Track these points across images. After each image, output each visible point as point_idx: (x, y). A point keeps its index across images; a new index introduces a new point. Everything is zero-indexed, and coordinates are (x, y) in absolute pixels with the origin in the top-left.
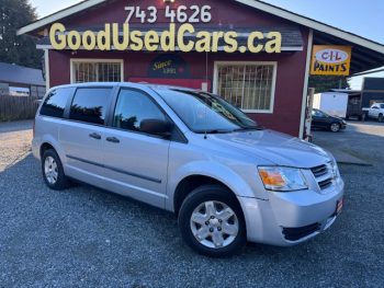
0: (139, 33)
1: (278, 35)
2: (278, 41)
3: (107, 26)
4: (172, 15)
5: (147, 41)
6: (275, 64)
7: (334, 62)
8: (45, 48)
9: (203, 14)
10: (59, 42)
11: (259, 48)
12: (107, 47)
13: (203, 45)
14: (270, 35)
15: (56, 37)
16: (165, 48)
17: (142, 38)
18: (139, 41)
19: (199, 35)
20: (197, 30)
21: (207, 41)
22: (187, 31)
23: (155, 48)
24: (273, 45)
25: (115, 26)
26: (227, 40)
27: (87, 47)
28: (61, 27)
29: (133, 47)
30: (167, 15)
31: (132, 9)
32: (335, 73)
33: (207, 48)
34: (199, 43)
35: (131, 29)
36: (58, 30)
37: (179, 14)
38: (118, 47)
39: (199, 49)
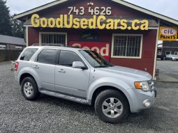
0: (78, 20)
1: (146, 21)
2: (147, 24)
3: (61, 16)
4: (92, 11)
5: (82, 23)
6: (142, 35)
7: (170, 35)
8: (27, 26)
9: (107, 11)
10: (36, 23)
11: (137, 28)
12: (61, 26)
13: (110, 26)
14: (143, 21)
15: (34, 21)
16: (91, 27)
17: (79, 22)
18: (78, 24)
19: (108, 21)
20: (107, 18)
21: (112, 24)
22: (102, 19)
23: (85, 27)
24: (144, 27)
25: (66, 16)
26: (122, 24)
27: (50, 26)
28: (37, 16)
29: (75, 27)
30: (89, 11)
31: (72, 8)
32: (170, 40)
33: (112, 28)
34: (108, 25)
35: (74, 18)
36: (35, 18)
37: (96, 11)
38: (67, 26)
39: (108, 28)
